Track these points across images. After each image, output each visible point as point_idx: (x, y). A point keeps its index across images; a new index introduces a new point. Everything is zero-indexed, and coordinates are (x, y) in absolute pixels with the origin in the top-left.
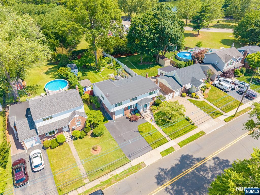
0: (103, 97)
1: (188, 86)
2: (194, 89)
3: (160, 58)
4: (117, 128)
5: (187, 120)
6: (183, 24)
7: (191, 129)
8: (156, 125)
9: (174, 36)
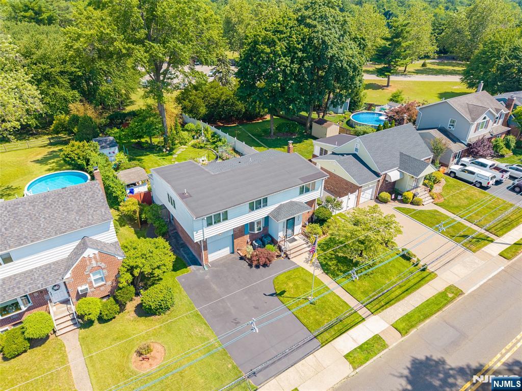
0: (173, 203)
1: (394, 175)
2: (409, 182)
3: (315, 122)
4: (214, 286)
5: (406, 257)
6: (364, 42)
7: (422, 282)
8: (324, 275)
9: (347, 65)
